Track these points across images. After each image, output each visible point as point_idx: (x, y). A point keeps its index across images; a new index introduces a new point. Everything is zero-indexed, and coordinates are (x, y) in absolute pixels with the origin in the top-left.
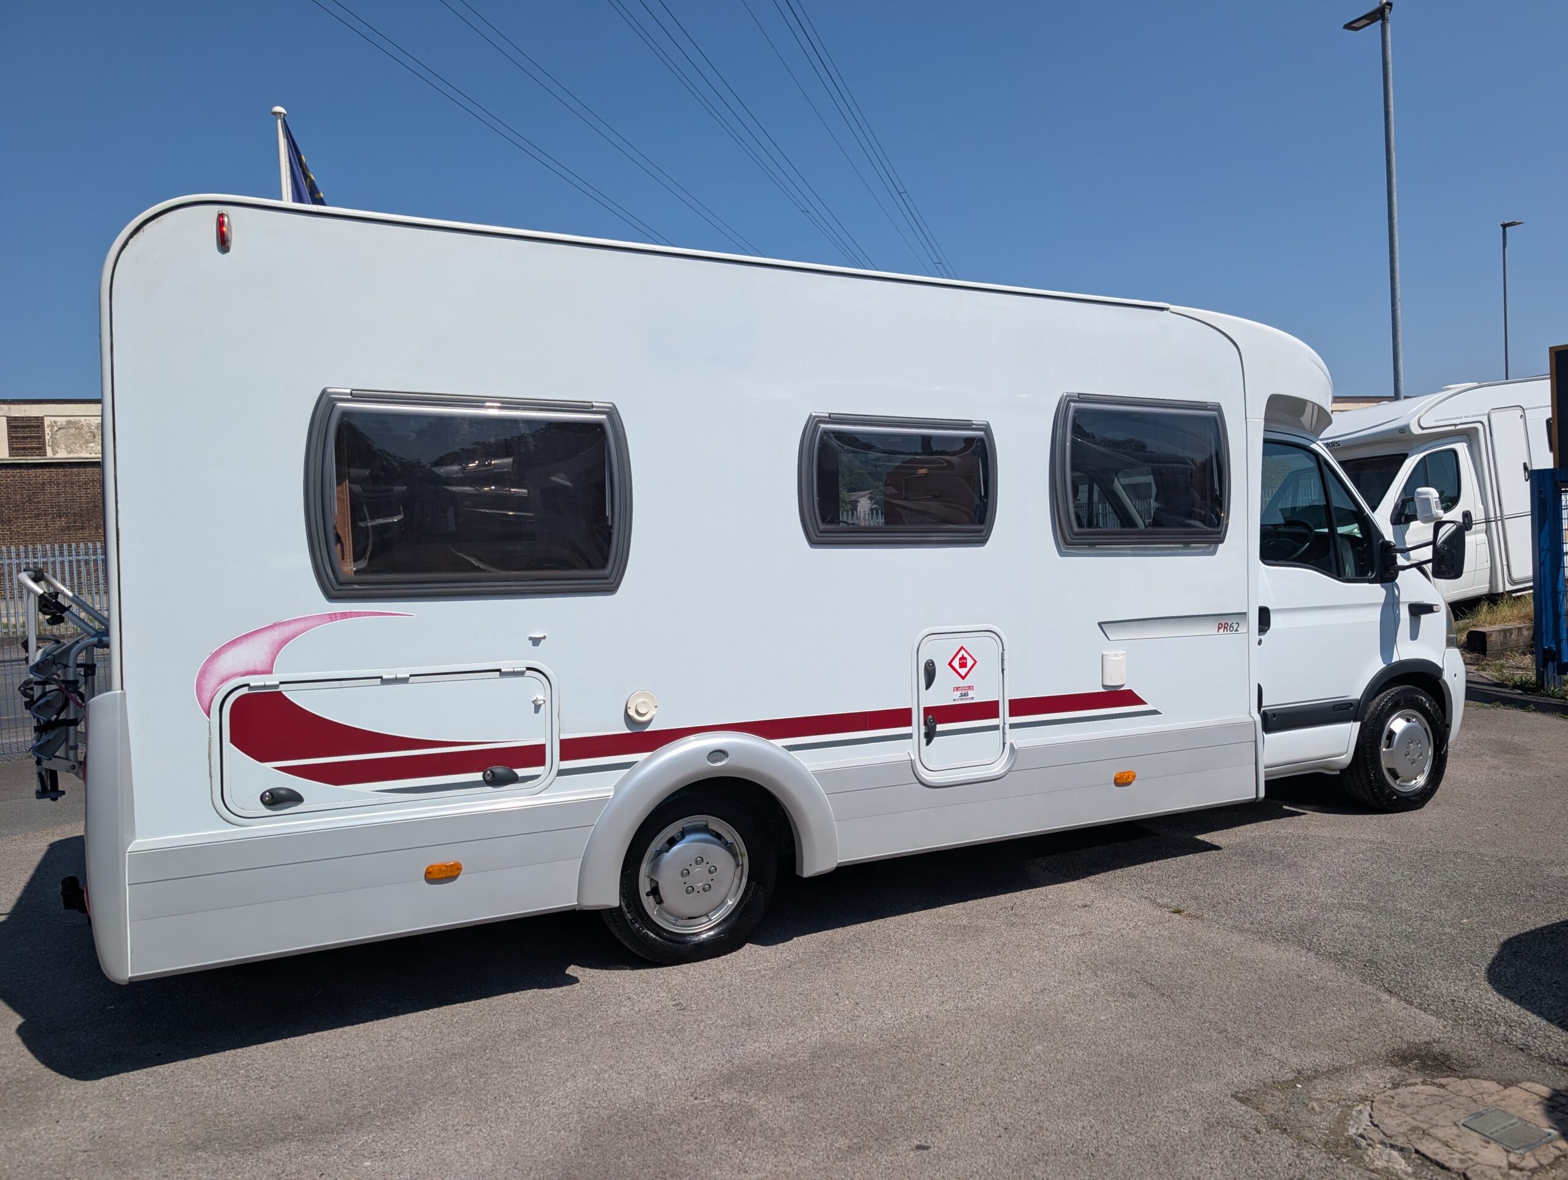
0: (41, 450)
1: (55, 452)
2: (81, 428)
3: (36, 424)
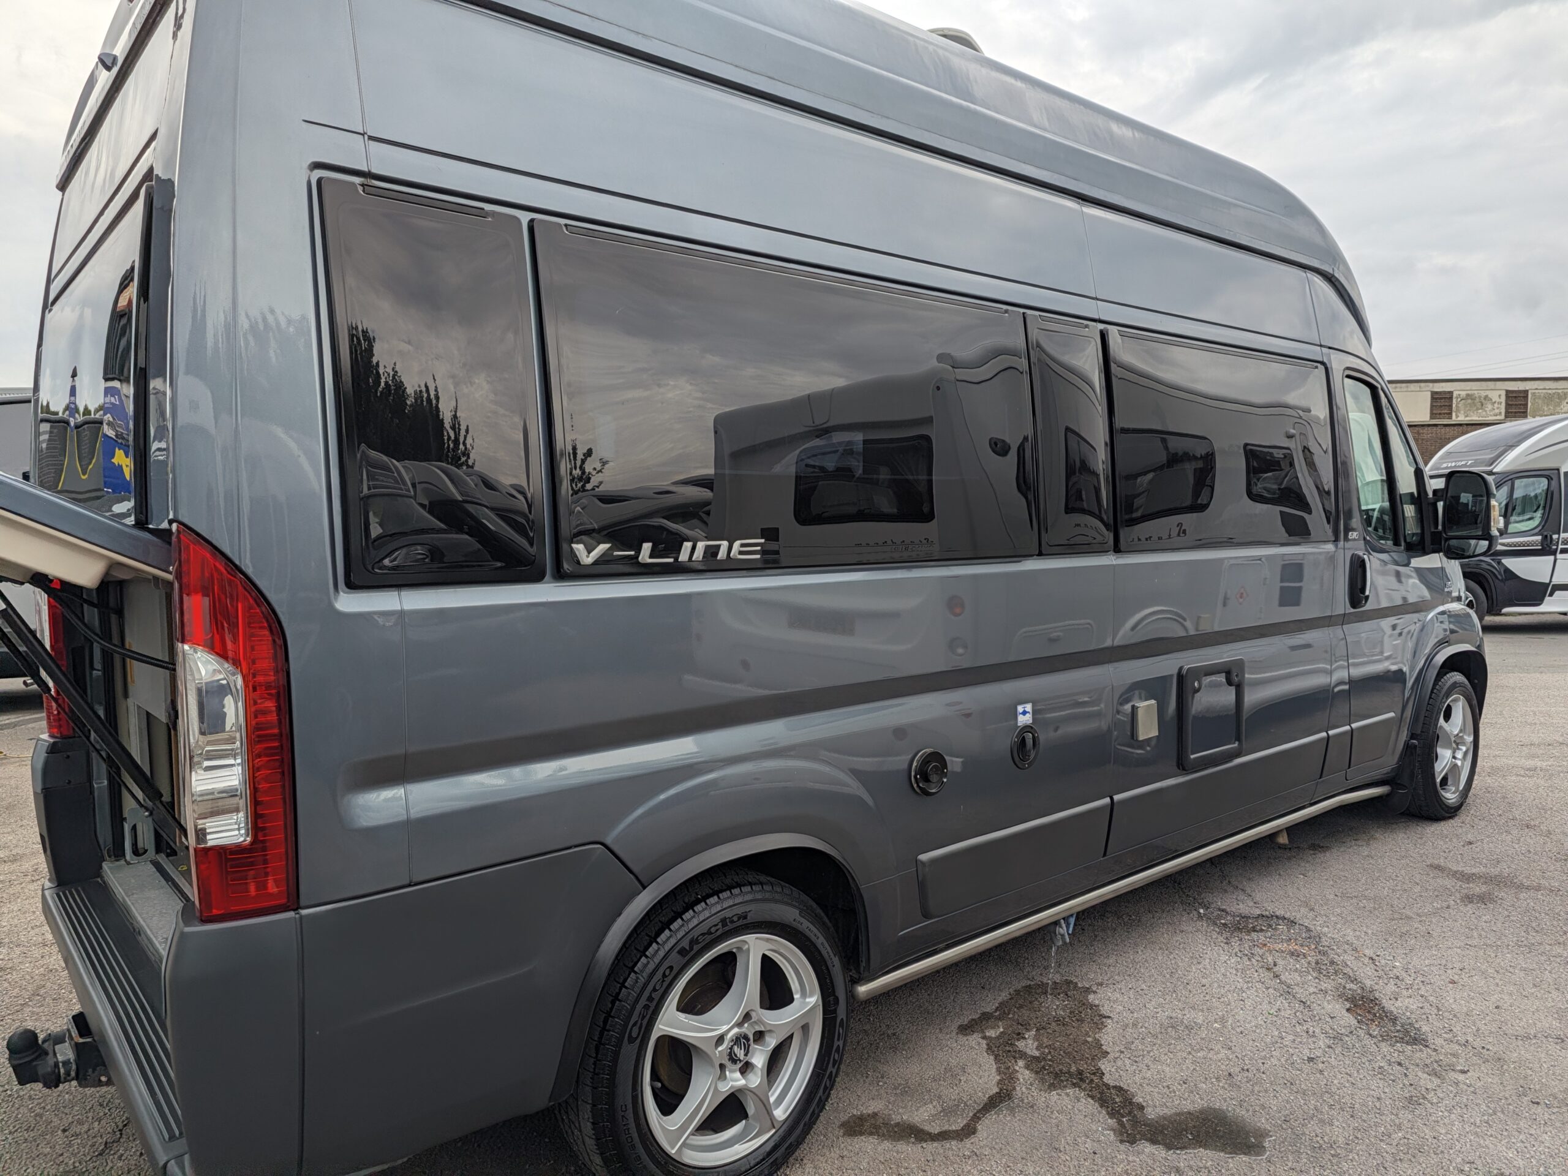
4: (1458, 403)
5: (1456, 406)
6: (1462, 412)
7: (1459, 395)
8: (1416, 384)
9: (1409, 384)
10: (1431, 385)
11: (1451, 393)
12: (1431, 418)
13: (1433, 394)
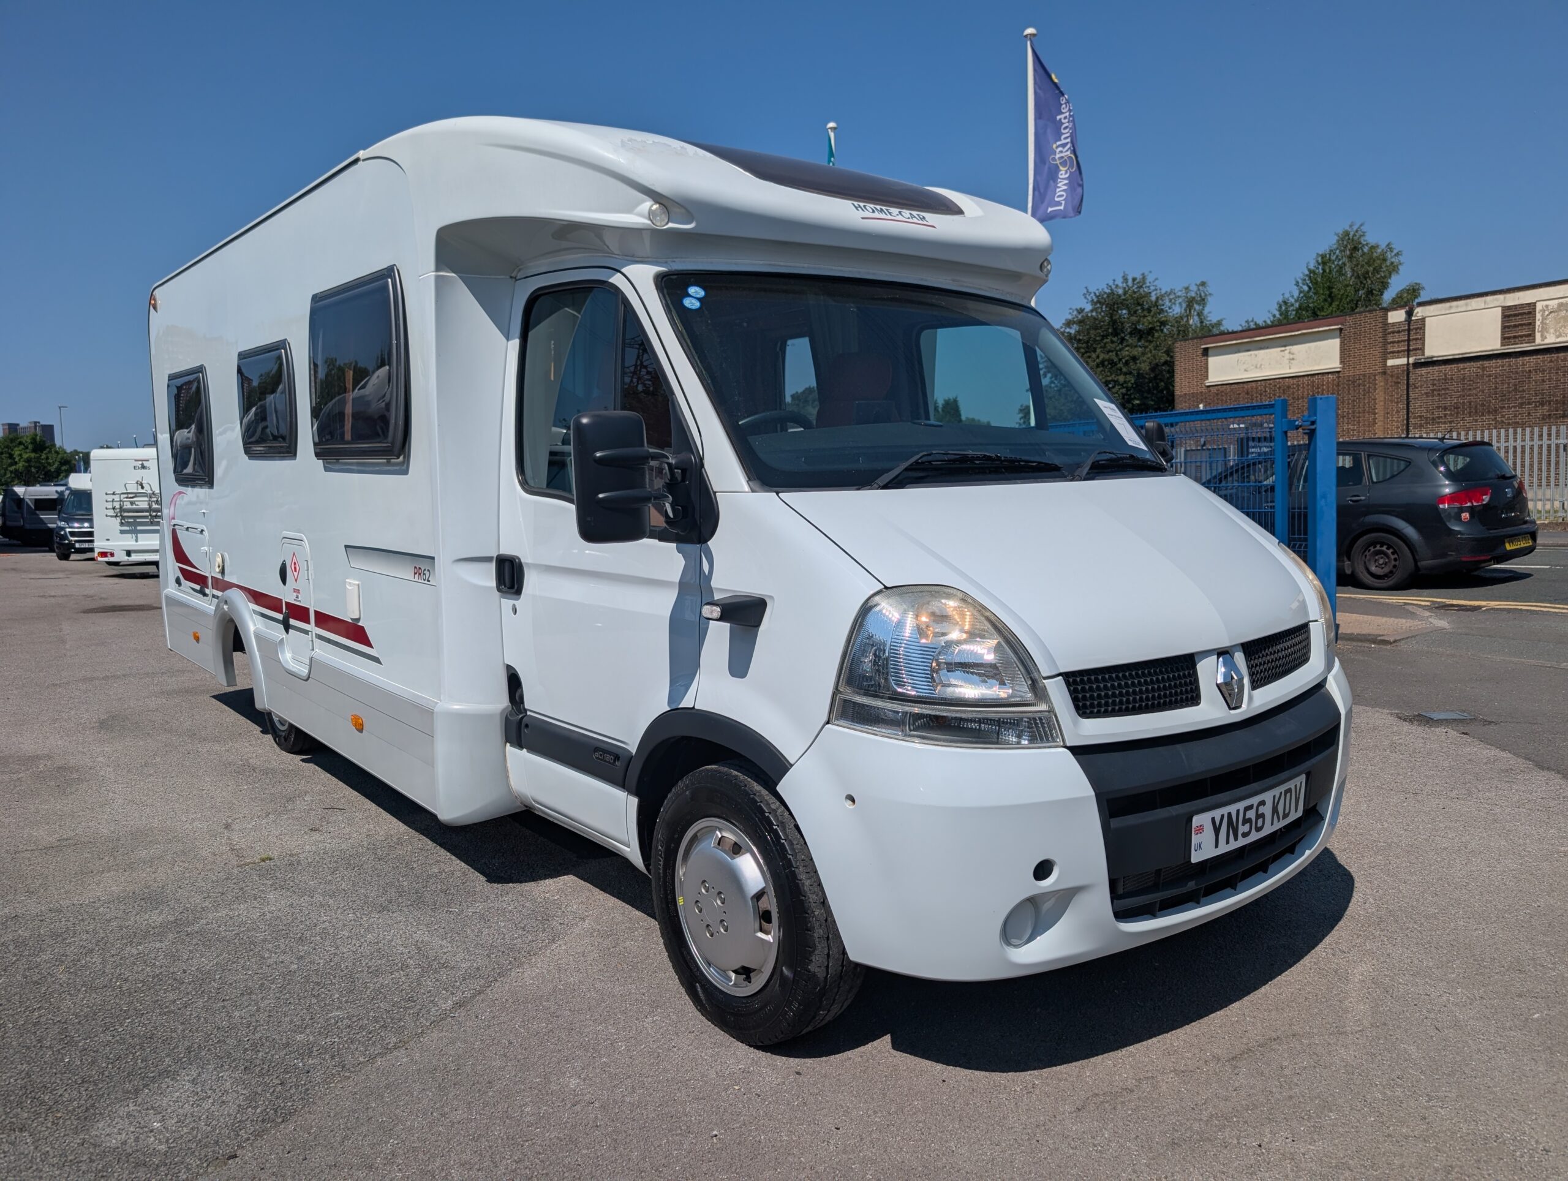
0: (1531, 337)
3: (1528, 311)
4: (1544, 319)
5: (1542, 323)
6: (1552, 331)
7: (1547, 306)
8: (1479, 299)
9: (1468, 301)
10: (1501, 297)
11: (1532, 306)
12: (1502, 345)
13: (1505, 309)
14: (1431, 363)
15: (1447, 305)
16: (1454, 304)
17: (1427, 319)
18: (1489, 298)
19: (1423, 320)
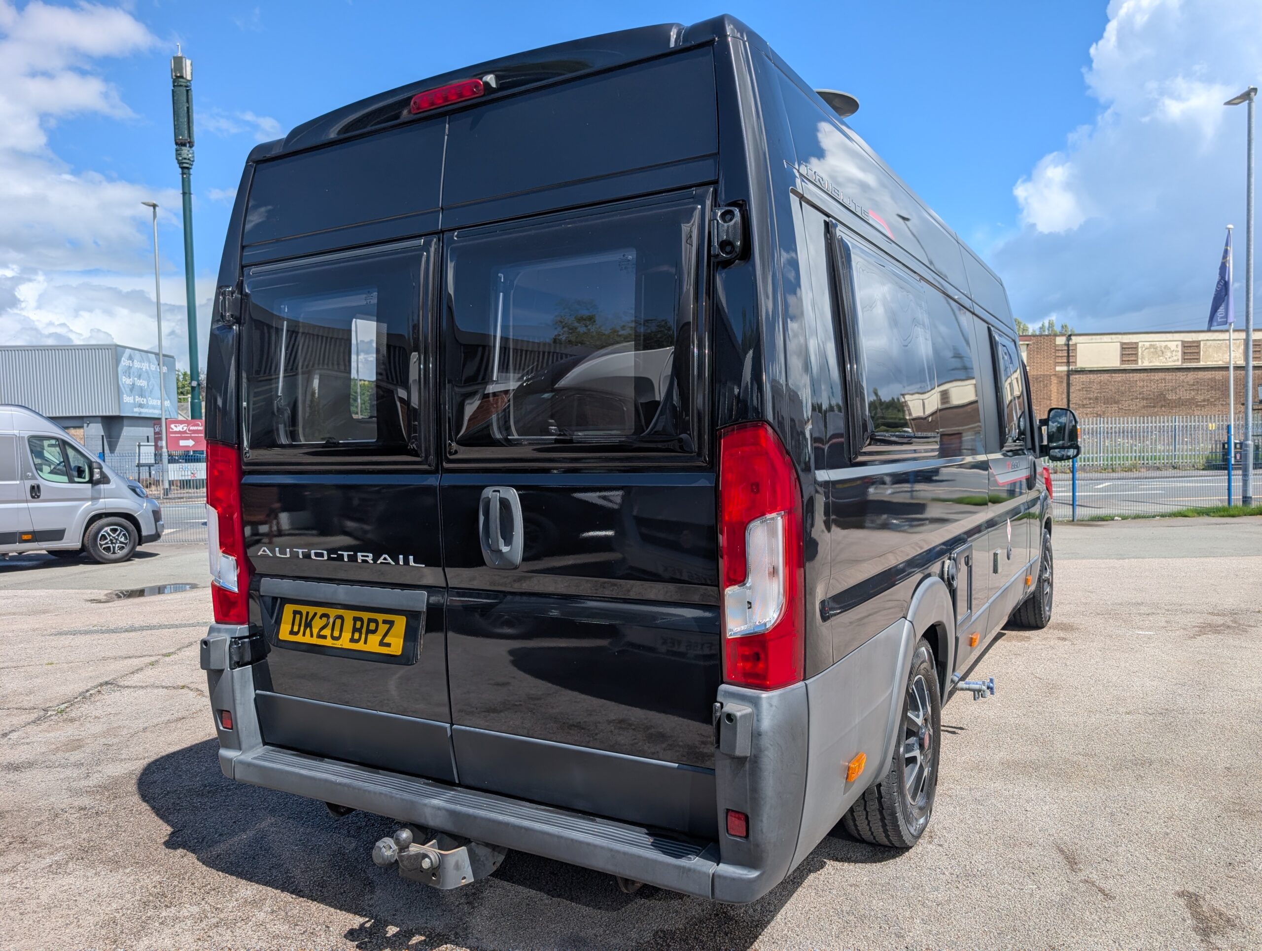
0: (1136, 361)
1: (1143, 362)
2: (1156, 348)
3: (1134, 347)
14: (1082, 371)
15: (1090, 337)
16: (1094, 337)
17: (1078, 345)
18: (1113, 336)
19: (1076, 345)
